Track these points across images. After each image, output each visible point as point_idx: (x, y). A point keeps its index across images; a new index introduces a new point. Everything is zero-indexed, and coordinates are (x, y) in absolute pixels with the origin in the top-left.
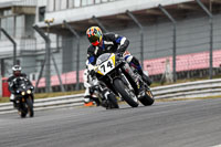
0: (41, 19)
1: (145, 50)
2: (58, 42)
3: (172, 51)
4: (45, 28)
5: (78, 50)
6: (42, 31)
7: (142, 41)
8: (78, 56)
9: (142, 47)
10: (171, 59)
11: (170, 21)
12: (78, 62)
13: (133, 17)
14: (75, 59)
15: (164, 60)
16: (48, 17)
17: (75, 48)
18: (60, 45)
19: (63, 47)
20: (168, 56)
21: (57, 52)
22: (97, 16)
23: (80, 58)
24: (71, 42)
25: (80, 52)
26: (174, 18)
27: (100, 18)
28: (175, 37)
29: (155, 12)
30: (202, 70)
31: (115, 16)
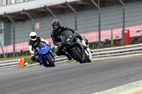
2: (1, 26)
5: (14, 32)
8: (14, 35)
11: (72, 12)
12: (14, 39)
14: (12, 37)
18: (3, 28)
19: (4, 30)
21: (1, 32)
22: (26, 9)
23: (16, 37)
24: (10, 26)
25: (16, 33)
26: (76, 10)
27: (28, 11)
28: (76, 22)
29: (63, 7)
30: (94, 43)
31: (38, 9)
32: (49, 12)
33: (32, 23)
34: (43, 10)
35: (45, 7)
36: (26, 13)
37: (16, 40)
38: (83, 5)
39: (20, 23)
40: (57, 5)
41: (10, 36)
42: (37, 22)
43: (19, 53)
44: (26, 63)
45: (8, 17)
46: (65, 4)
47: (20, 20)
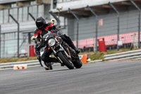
0: (54, 7)
1: (120, 28)
2: (65, 22)
3: (137, 28)
4: (57, 13)
5: (78, 27)
6: (54, 15)
7: (118, 22)
8: (78, 31)
9: (118, 26)
10: (137, 33)
11: (136, 9)
12: (78, 35)
13: (113, 7)
14: (76, 33)
15: (133, 34)
16: (59, 6)
17: (76, 26)
18: (66, 24)
19: (68, 25)
20: (135, 31)
21: (65, 28)
22: (90, 5)
23: (79, 33)
24: (73, 22)
25: (79, 29)
27: (92, 7)
33: (96, 19)
34: (107, 6)
35: (109, 4)
36: (90, 9)
37: (79, 36)
39: (84, 19)
41: (73, 32)
43: (81, 49)
44: (89, 60)
45: (73, 13)
46: (129, 1)
47: (84, 17)
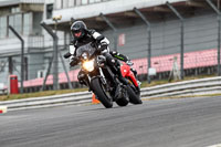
1: (152, 47)
3: (179, 48)
6: (49, 28)
7: (149, 39)
9: (149, 45)
10: (179, 56)
11: (177, 18)
15: (172, 57)
16: (56, 14)
26: (182, 15)
27: (108, 16)
28: (182, 34)
29: (162, 10)
30: (210, 67)
31: (123, 13)
32: (140, 18)
33: (114, 34)
34: (131, 14)
35: (134, 11)
36: (105, 19)
38: (193, 8)
40: (153, 7)
42: (121, 33)
46: (165, 6)
